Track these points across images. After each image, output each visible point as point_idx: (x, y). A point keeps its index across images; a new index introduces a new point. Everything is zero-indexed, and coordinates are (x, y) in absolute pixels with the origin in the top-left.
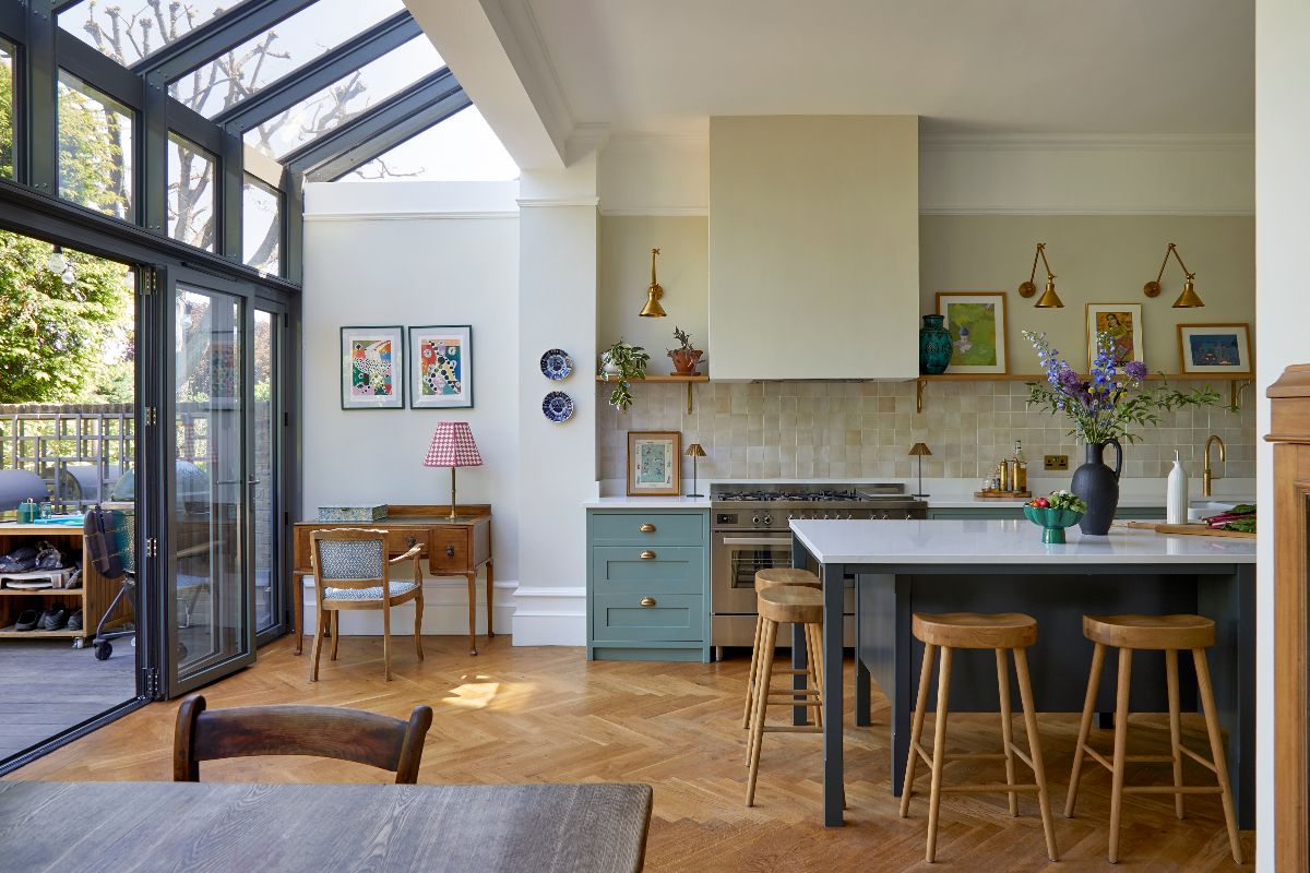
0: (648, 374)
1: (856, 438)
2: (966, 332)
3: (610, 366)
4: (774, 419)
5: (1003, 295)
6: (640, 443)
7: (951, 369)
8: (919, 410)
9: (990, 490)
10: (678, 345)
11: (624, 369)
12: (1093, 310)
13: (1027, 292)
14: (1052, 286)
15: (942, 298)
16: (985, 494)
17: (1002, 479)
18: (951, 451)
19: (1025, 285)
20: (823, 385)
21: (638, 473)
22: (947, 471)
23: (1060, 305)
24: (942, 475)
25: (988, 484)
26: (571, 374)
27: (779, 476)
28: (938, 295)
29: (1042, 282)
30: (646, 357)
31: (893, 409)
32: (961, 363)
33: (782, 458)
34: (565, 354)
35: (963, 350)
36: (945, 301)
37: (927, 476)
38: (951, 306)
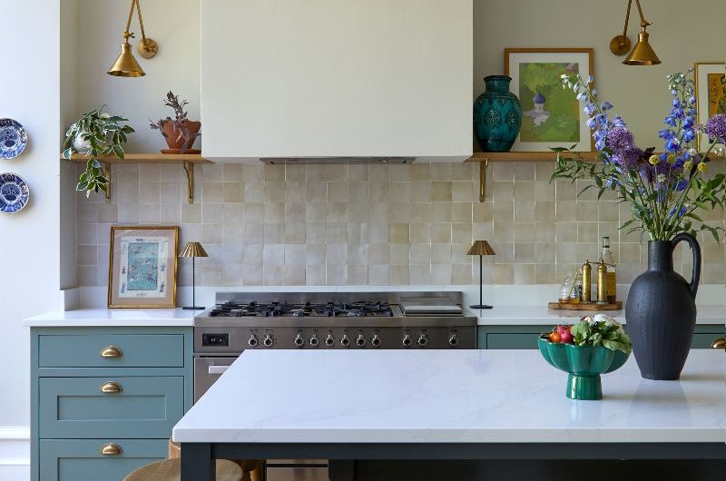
0: (127, 152)
1: (402, 234)
2: (542, 100)
3: (79, 142)
4: (298, 210)
5: (590, 51)
6: (126, 240)
7: (520, 145)
8: (482, 198)
9: (569, 301)
10: (171, 113)
11: (93, 144)
12: (704, 72)
13: (620, 48)
14: (646, 36)
15: (512, 56)
16: (560, 306)
17: (584, 287)
18: (522, 252)
19: (617, 39)
20: (360, 167)
21: (123, 279)
22: (517, 276)
23: (656, 62)
24: (512, 282)
25: (566, 293)
26: (28, 149)
27: (304, 283)
28: (507, 52)
29: (635, 34)
30: (128, 129)
31: (450, 197)
32: (535, 139)
33: (310, 261)
34: (18, 125)
35: (538, 122)
36: (516, 60)
37: (492, 282)
38: (524, 66)
